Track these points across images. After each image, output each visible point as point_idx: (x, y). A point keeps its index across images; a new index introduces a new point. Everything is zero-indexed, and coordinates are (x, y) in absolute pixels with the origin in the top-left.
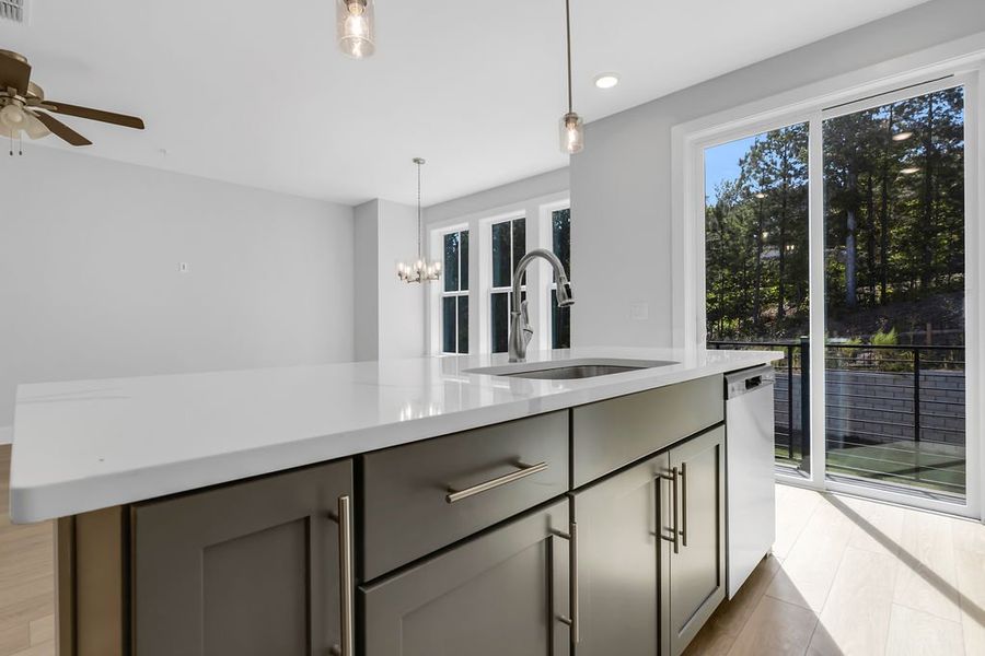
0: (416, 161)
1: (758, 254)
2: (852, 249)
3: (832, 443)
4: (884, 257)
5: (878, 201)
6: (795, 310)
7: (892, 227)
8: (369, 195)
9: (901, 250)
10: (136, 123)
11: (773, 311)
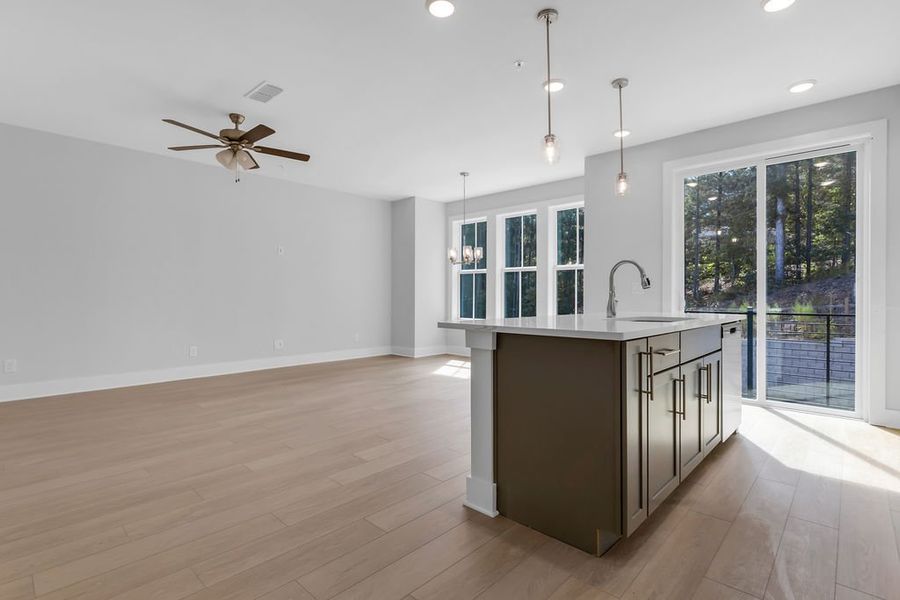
0: (463, 174)
1: (697, 234)
2: (781, 232)
3: (770, 383)
4: (809, 238)
5: (804, 187)
6: (729, 285)
7: (816, 212)
8: (408, 193)
9: (824, 233)
10: (305, 158)
11: (709, 285)
